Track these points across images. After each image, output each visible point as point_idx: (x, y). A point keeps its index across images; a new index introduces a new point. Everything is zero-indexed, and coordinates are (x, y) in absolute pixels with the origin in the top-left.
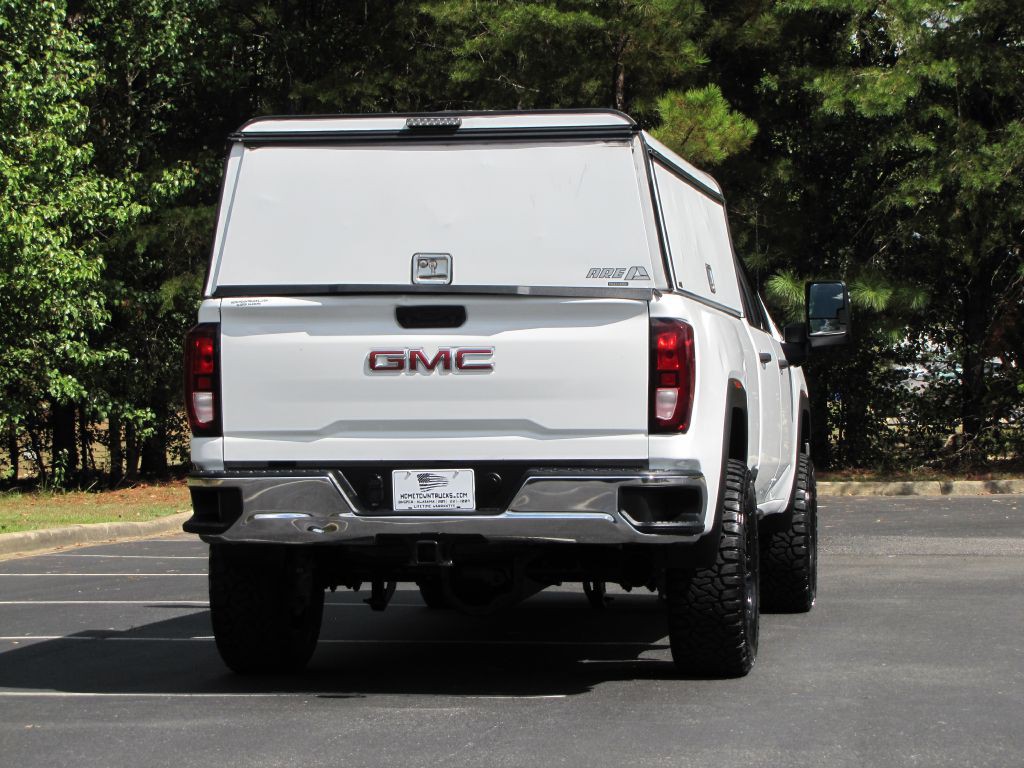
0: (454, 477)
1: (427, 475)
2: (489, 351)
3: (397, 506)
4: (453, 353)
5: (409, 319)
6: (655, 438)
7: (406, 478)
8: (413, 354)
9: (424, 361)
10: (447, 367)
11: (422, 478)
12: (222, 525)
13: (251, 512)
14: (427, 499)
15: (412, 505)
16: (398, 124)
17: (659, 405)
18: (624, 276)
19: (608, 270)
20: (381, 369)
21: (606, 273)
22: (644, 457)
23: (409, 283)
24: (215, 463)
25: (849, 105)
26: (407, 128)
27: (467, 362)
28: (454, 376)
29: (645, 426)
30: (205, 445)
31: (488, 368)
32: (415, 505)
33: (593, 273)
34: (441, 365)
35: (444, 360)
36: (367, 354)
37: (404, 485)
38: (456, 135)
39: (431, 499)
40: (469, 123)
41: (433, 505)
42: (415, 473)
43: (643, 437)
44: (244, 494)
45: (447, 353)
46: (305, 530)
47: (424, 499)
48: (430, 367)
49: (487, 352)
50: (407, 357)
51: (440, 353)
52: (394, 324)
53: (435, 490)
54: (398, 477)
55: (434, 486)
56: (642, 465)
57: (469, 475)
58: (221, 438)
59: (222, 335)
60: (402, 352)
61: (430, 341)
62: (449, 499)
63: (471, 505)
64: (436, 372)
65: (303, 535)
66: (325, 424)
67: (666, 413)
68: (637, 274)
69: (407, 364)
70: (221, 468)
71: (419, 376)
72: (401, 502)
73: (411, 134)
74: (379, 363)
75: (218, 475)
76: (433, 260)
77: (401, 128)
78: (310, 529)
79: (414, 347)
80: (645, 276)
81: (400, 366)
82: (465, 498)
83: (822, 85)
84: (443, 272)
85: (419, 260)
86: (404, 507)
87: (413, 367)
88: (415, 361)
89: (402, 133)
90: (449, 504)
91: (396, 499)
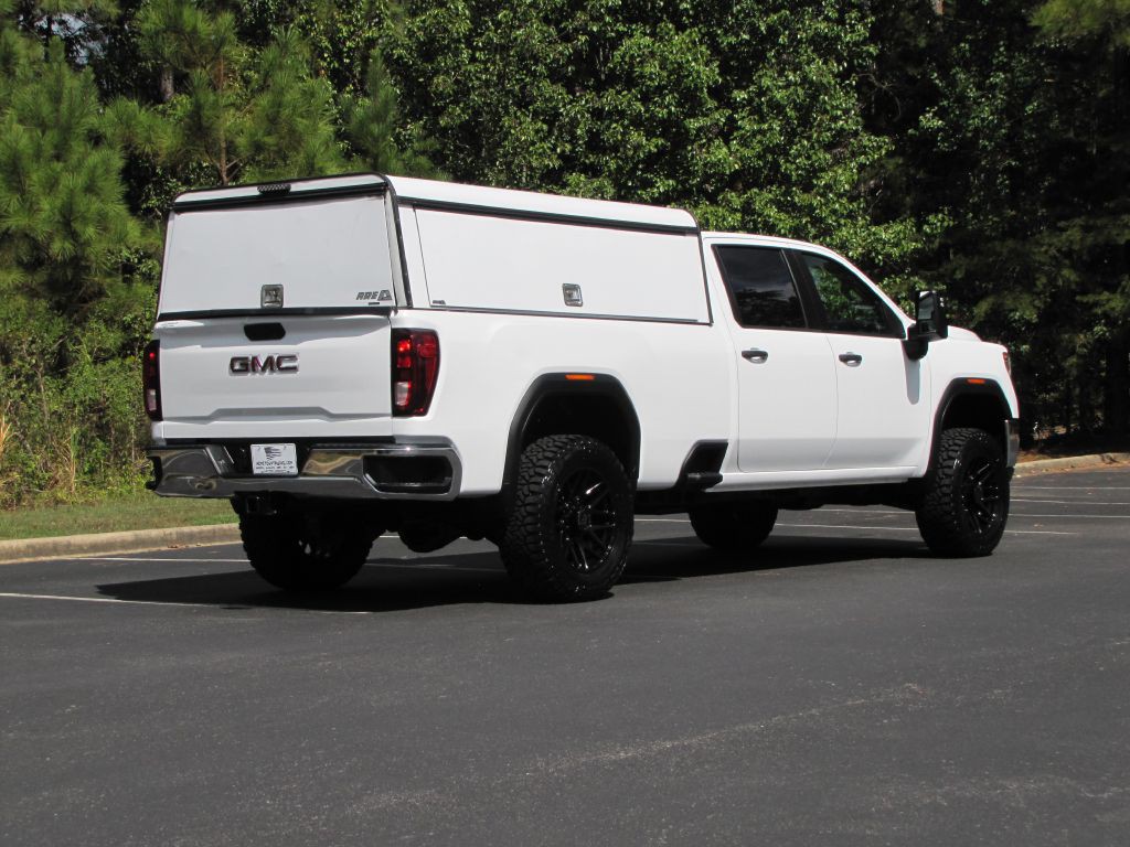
0: (285, 450)
1: (270, 448)
2: (296, 357)
3: (255, 471)
4: (275, 358)
5: (256, 333)
6: (399, 420)
8: (253, 359)
9: (260, 364)
10: (272, 369)
11: (268, 451)
13: (167, 475)
14: (271, 466)
15: (262, 471)
16: (254, 191)
17: (398, 395)
18: (377, 298)
19: (369, 293)
20: (236, 371)
21: (368, 295)
22: (389, 434)
23: (259, 307)
24: (160, 439)
26: (258, 194)
27: (284, 365)
28: (277, 376)
29: (389, 411)
30: (157, 427)
31: (294, 369)
32: (265, 470)
33: (361, 296)
34: (269, 367)
35: (272, 364)
36: (230, 360)
37: (257, 452)
38: (287, 198)
39: (273, 466)
40: (296, 187)
41: (274, 470)
42: (263, 446)
43: (389, 418)
44: (162, 461)
45: (272, 359)
46: (196, 488)
47: (269, 466)
48: (263, 369)
50: (250, 362)
51: (268, 358)
52: (244, 338)
53: (275, 459)
54: (254, 448)
55: (273, 456)
56: (390, 440)
57: (292, 447)
58: (162, 422)
59: (160, 349)
60: (248, 359)
61: (263, 350)
62: (282, 466)
63: (295, 470)
64: (266, 373)
66: (213, 412)
67: (402, 401)
68: (385, 295)
69: (250, 367)
70: (164, 444)
71: (256, 376)
72: (256, 468)
73: (262, 198)
74: (236, 367)
75: (163, 448)
76: (274, 290)
77: (255, 194)
78: (199, 487)
79: (255, 355)
80: (389, 297)
81: (247, 368)
82: (292, 465)
84: (278, 298)
85: (267, 290)
86: (259, 472)
87: (254, 369)
88: (254, 364)
90: (282, 470)
91: (254, 465)
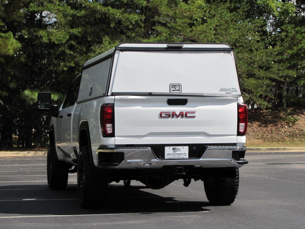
0: (183, 149)
1: (175, 148)
2: (195, 112)
3: (166, 157)
5: (171, 102)
6: (239, 137)
7: (169, 149)
8: (173, 113)
9: (176, 115)
10: (183, 116)
11: (173, 149)
12: (118, 164)
13: (127, 160)
14: (175, 155)
15: (170, 157)
16: (165, 46)
17: (240, 128)
18: (230, 91)
19: (226, 89)
20: (163, 117)
21: (225, 90)
22: (236, 142)
23: (169, 92)
24: (112, 145)
25: (50, 39)
26: (167, 47)
27: (188, 115)
29: (236, 133)
30: (109, 140)
31: (194, 117)
32: (171, 157)
33: (221, 90)
34: (181, 116)
35: (182, 115)
36: (159, 113)
37: (168, 151)
38: (181, 49)
39: (176, 155)
40: (185, 46)
41: (177, 157)
42: (171, 147)
43: (235, 137)
44: (125, 154)
45: (183, 113)
46: (142, 165)
47: (174, 155)
48: (178, 117)
49: (194, 112)
50: (171, 114)
51: (181, 112)
52: (166, 104)
53: (177, 152)
54: (166, 148)
55: (177, 151)
56: (235, 144)
57: (187, 147)
58: (114, 138)
59: (115, 107)
60: (170, 112)
61: (177, 109)
62: (181, 155)
63: (187, 157)
64: (179, 118)
65: (142, 166)
66: (146, 133)
67: (242, 130)
68: (234, 90)
69: (171, 116)
70: (114, 147)
71: (174, 119)
72: (167, 156)
73: (169, 49)
74: (163, 116)
76: (175, 85)
77: (165, 47)
78: (144, 164)
79: (173, 111)
80: (236, 91)
81: (169, 116)
82: (186, 155)
83: (42, 33)
84: (178, 89)
85: (172, 85)
86: (168, 157)
87: (173, 117)
88: (174, 115)
89: (166, 48)
90: (181, 156)
91: (166, 155)
